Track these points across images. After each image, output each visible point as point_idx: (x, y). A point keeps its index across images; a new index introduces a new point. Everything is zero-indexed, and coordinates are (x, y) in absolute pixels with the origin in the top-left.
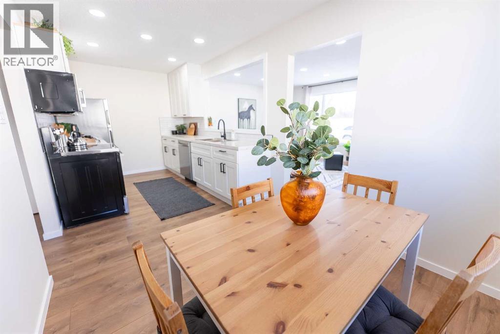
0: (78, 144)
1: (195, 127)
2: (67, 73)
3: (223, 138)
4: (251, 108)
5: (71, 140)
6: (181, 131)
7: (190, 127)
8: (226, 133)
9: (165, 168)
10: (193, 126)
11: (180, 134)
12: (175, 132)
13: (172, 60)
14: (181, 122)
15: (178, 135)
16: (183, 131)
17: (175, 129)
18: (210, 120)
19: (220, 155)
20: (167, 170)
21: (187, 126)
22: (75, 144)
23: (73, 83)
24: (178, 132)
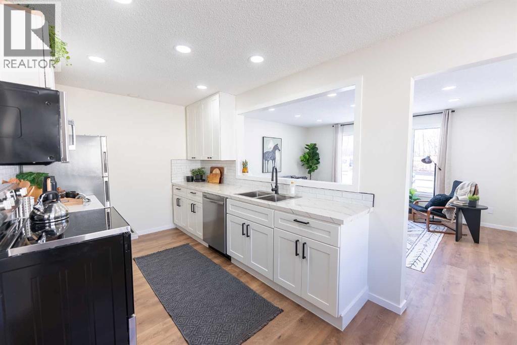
0: (52, 216)
1: (221, 172)
2: (49, 90)
3: (274, 192)
4: (276, 148)
5: (38, 210)
6: (200, 177)
7: (211, 172)
8: (278, 185)
9: (173, 227)
10: (217, 171)
11: (197, 180)
12: (191, 179)
13: (202, 87)
14: (197, 166)
15: (194, 182)
16: (202, 176)
17: (190, 175)
18: (245, 165)
19: (296, 226)
20: (176, 229)
21: (208, 172)
22: (46, 216)
23: (58, 108)
24: (194, 178)
